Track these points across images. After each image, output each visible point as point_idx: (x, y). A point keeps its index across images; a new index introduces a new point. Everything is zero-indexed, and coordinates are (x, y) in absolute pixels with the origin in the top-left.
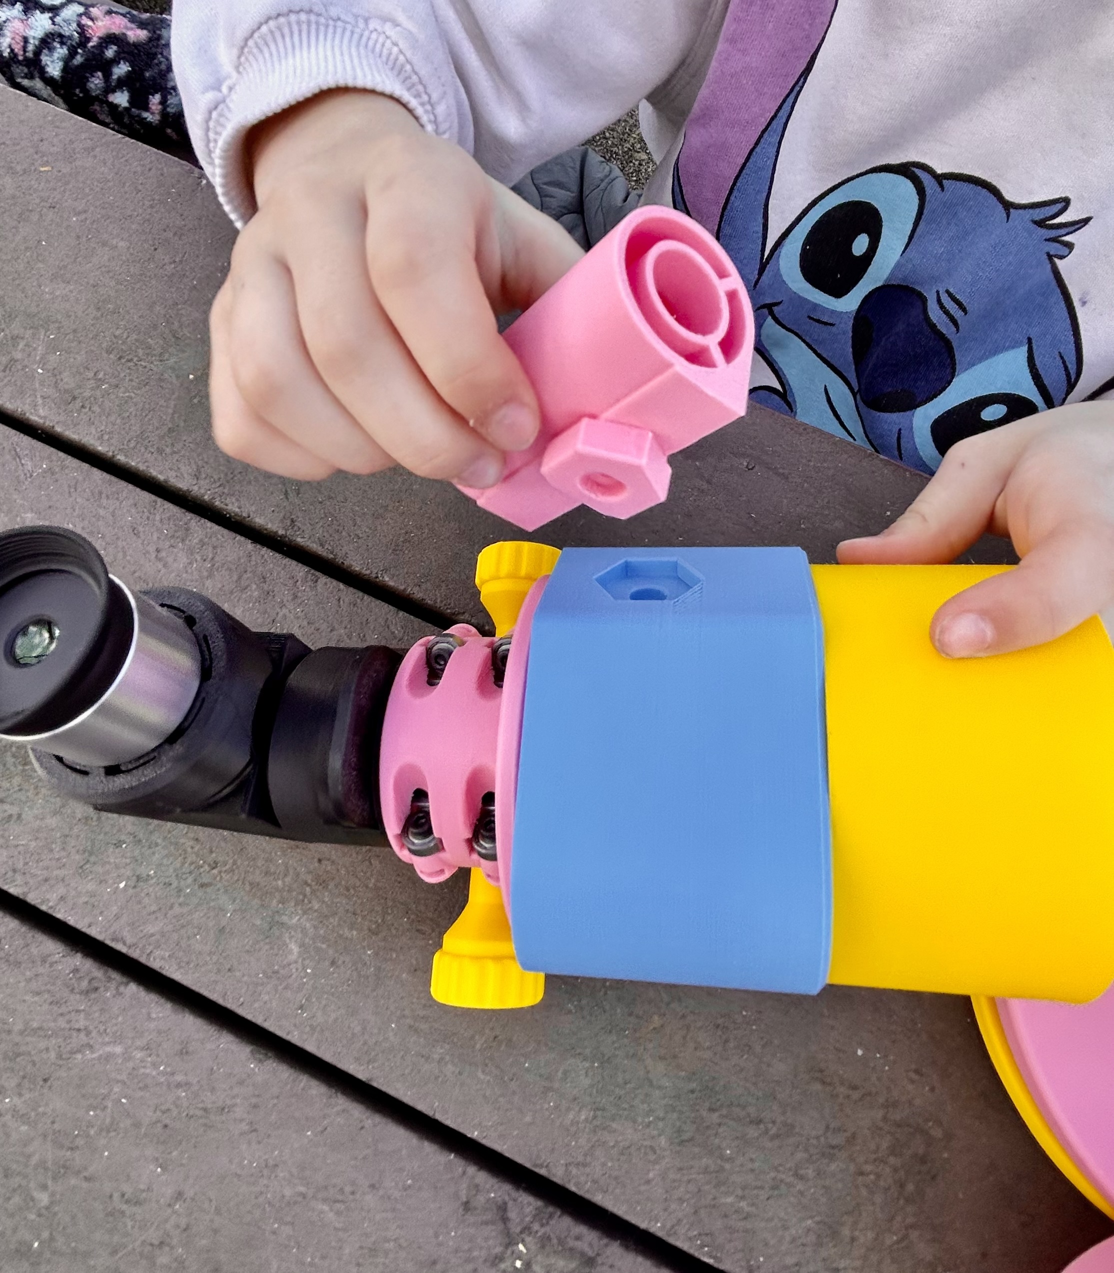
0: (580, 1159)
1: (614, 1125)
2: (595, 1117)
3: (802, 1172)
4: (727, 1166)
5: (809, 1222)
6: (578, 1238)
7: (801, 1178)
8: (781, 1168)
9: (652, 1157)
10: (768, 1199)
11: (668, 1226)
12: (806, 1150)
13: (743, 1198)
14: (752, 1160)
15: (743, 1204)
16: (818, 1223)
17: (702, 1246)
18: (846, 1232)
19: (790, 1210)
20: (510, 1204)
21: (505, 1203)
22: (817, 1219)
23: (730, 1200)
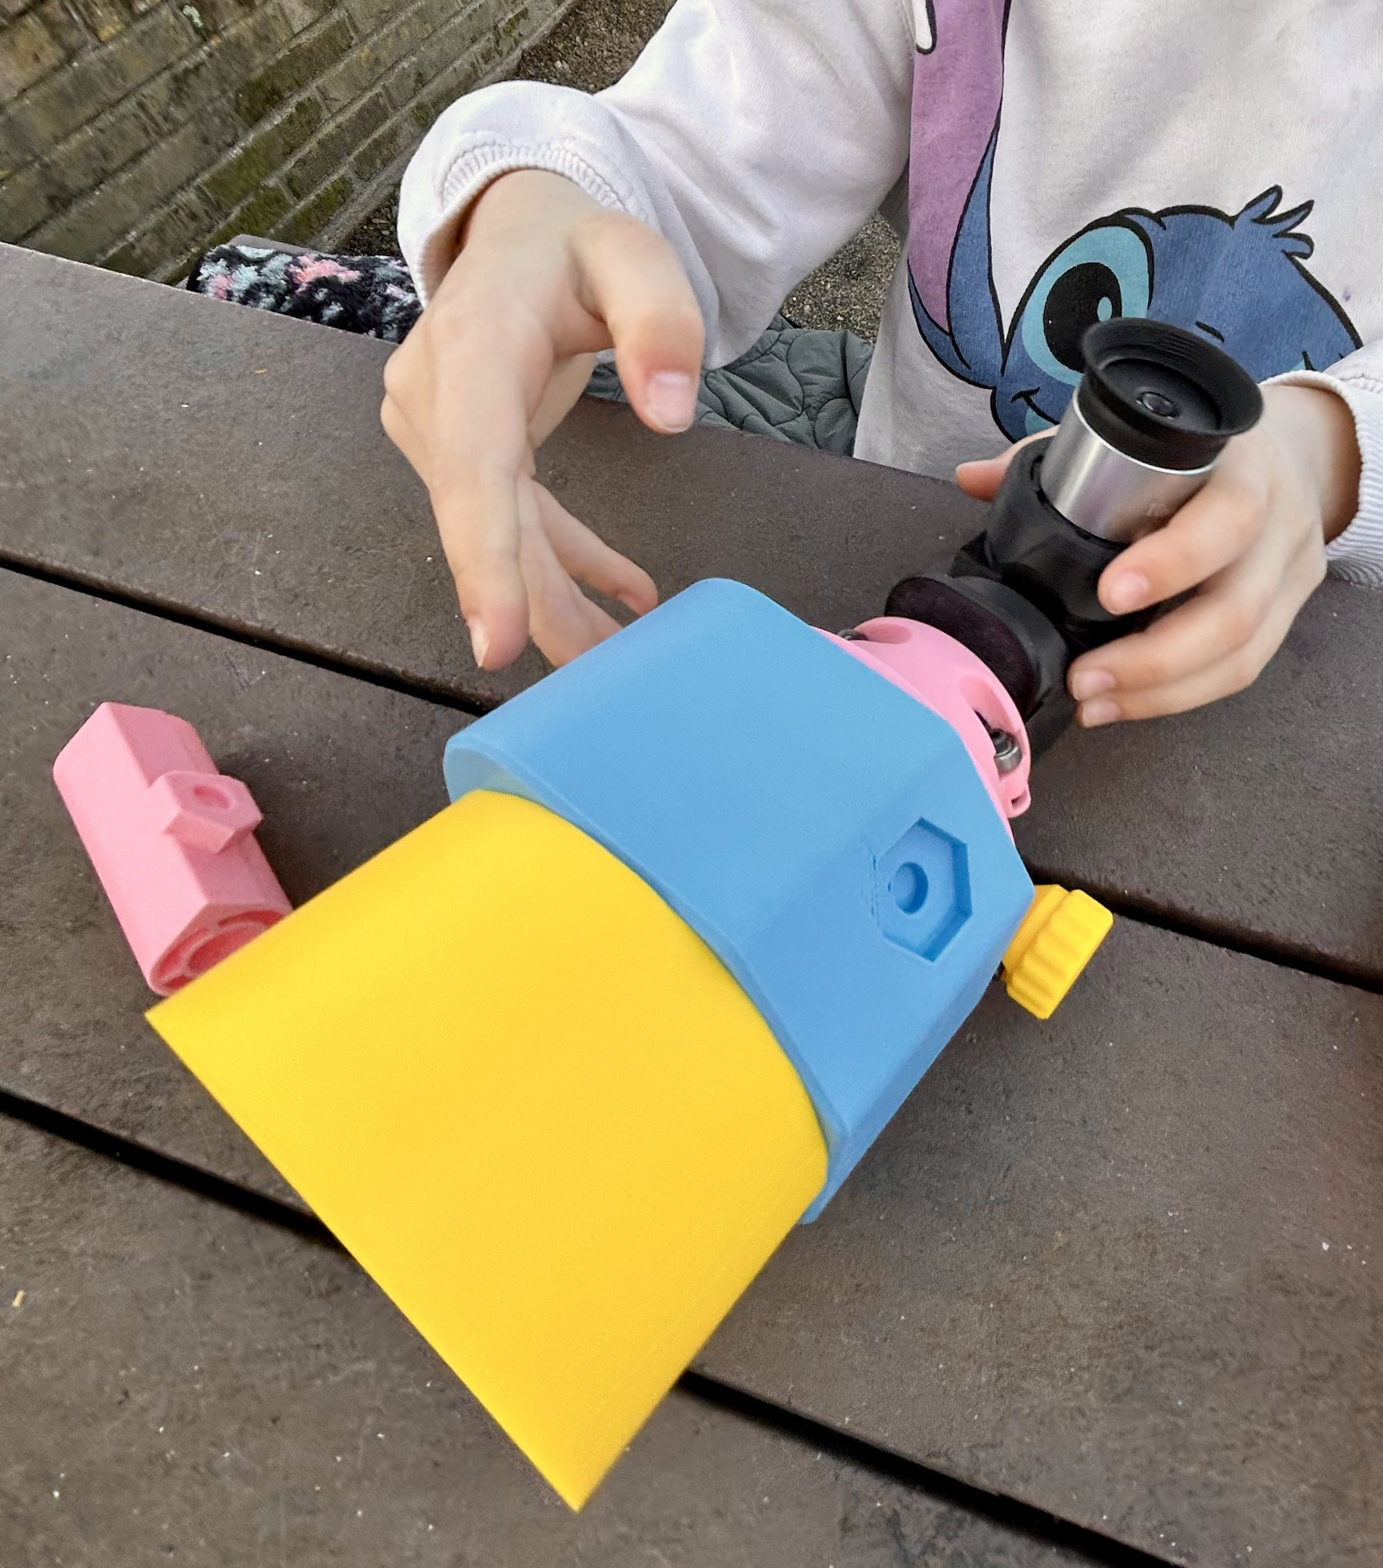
0: (988, 1437)
1: (1025, 1385)
2: (1000, 1376)
3: (1281, 1418)
4: (1181, 1422)
5: (1303, 1488)
6: (1000, 1551)
7: (1281, 1426)
8: (1253, 1417)
9: (1082, 1422)
10: (1244, 1461)
11: (1117, 1517)
12: (1280, 1387)
13: (1210, 1465)
14: (1213, 1410)
15: (1212, 1474)
16: (1315, 1487)
17: (1167, 1541)
18: (1354, 1494)
19: (1275, 1473)
20: (903, 1513)
21: (896, 1514)
22: (1313, 1481)
23: (1192, 1470)
